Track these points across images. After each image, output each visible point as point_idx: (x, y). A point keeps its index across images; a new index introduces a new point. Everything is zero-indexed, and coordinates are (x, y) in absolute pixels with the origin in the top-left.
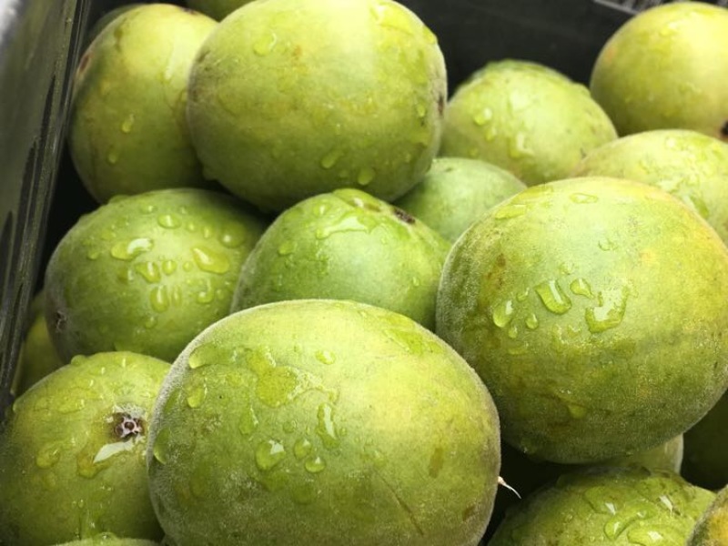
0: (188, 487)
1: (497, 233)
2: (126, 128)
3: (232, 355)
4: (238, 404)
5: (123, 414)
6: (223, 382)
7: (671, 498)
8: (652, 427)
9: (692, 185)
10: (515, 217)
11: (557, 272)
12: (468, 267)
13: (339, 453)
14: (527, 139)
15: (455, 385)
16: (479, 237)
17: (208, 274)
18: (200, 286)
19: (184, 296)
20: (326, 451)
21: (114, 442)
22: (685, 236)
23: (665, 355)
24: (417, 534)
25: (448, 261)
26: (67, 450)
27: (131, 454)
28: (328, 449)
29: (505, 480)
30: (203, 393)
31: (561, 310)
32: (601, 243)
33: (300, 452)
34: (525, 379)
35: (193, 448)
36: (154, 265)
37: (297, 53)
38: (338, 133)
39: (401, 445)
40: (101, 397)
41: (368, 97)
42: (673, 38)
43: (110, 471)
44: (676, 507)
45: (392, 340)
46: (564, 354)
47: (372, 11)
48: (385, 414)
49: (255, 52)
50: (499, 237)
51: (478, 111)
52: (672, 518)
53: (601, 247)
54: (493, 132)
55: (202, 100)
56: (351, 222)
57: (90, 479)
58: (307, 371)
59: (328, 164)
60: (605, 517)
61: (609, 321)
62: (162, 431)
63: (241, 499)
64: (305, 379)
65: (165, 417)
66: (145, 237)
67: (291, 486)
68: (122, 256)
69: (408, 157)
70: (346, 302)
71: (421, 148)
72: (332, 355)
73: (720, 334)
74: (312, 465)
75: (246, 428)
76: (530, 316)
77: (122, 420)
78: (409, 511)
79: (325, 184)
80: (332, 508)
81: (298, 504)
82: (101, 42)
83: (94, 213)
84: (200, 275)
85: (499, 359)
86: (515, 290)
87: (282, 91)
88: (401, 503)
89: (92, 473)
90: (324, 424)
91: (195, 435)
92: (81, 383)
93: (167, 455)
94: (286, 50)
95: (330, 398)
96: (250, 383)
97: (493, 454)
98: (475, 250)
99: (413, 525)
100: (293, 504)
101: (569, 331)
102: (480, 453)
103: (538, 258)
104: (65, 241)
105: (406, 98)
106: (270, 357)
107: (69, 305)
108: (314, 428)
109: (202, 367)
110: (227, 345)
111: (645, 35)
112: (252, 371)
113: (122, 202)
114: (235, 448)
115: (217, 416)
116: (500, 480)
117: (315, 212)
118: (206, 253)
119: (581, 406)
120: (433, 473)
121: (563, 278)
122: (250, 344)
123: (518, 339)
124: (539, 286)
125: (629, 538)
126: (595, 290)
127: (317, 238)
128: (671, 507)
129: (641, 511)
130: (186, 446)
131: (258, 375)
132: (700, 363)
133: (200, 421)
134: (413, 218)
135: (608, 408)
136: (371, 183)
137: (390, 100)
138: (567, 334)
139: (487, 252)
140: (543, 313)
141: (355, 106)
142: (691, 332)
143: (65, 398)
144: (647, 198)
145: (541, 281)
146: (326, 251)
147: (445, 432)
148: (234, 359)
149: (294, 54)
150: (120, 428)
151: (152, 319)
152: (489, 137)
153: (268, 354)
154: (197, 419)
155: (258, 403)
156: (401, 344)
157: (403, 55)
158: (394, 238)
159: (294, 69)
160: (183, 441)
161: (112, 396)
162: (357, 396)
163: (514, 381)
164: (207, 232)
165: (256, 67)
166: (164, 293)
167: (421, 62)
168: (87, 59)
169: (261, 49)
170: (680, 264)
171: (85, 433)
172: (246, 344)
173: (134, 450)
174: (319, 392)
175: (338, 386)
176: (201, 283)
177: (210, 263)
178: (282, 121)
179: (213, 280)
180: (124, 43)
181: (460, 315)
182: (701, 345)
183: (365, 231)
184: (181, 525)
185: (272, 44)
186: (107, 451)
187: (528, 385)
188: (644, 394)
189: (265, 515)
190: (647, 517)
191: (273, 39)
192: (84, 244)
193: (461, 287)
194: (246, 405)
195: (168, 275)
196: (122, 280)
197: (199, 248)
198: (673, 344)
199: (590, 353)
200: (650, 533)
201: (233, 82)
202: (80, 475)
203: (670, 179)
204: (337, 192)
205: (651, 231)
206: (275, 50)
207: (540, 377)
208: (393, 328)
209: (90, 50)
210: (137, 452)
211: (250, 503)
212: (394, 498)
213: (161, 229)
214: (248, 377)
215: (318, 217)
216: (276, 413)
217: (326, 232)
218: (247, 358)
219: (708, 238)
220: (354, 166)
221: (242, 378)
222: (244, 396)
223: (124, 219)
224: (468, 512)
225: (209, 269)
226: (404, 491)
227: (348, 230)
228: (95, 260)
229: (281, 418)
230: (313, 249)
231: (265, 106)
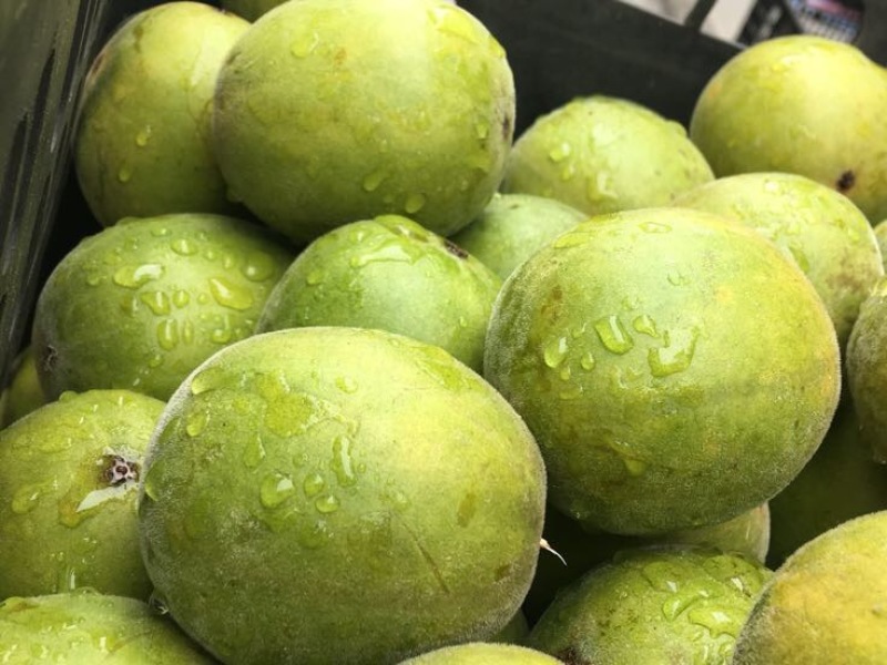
0: (181, 528)
1: (555, 262)
2: (141, 141)
3: (241, 379)
4: (244, 432)
5: (116, 457)
6: (228, 408)
7: (743, 578)
8: (722, 492)
9: (793, 234)
10: (577, 245)
11: (620, 306)
12: (521, 300)
13: (356, 492)
14: (610, 180)
15: (494, 427)
16: (535, 268)
17: (226, 310)
18: (216, 323)
19: (196, 332)
20: (340, 488)
21: (103, 488)
22: (768, 275)
23: (738, 406)
24: (441, 592)
25: (499, 297)
26: (48, 493)
27: (124, 502)
28: (343, 487)
29: (549, 543)
30: (204, 421)
31: (621, 349)
32: (671, 276)
33: (311, 489)
34: (577, 428)
35: (191, 480)
36: (163, 294)
37: (341, 56)
38: (383, 150)
39: (428, 487)
40: (92, 436)
41: (420, 111)
42: (786, 74)
43: (96, 520)
44: (747, 588)
45: (425, 371)
46: (623, 400)
47: (430, 13)
48: (410, 451)
49: (293, 54)
50: (557, 266)
51: (554, 146)
52: (742, 600)
53: (670, 280)
54: (571, 170)
55: (230, 108)
56: (394, 250)
57: (72, 528)
58: (325, 399)
59: (371, 186)
60: (664, 595)
61: (675, 364)
62: (156, 465)
63: (240, 541)
64: (321, 408)
65: (161, 448)
66: (154, 263)
67: (297, 527)
68: (126, 283)
69: (465, 184)
70: (377, 331)
71: (480, 175)
72: (355, 383)
73: (803, 388)
74: (323, 504)
75: (251, 459)
76: (585, 355)
77: (114, 463)
78: (434, 564)
79: (366, 209)
80: (345, 554)
81: (306, 548)
82: (118, 40)
83: (98, 235)
84: (217, 310)
85: (549, 405)
86: (571, 325)
87: (321, 100)
88: (424, 553)
89: (76, 521)
90: (340, 459)
91: (193, 466)
92: (69, 421)
93: (160, 491)
94: (329, 52)
95: (349, 430)
96: (259, 410)
97: (534, 508)
98: (529, 281)
99: (436, 581)
100: (299, 549)
101: (629, 373)
102: (518, 505)
103: (598, 291)
104: (63, 264)
105: (464, 115)
106: (284, 383)
107: (62, 338)
108: (327, 462)
109: (206, 392)
110: (235, 370)
111: (755, 69)
112: (263, 397)
113: (132, 224)
114: (237, 481)
115: (219, 446)
116: (544, 543)
117: (352, 238)
118: (225, 286)
119: (639, 461)
120: (463, 522)
121: (626, 314)
122: (262, 367)
123: (571, 381)
124: (598, 322)
125: (689, 617)
126: (661, 328)
127: (351, 267)
128: (741, 588)
129: (706, 590)
130: (181, 480)
131: (268, 402)
132: (777, 419)
133: (199, 451)
134: (466, 252)
135: (671, 465)
136: (419, 212)
137: (446, 116)
138: (627, 378)
139: (542, 283)
140: (601, 352)
141: (404, 121)
142: (768, 383)
143: (49, 436)
144: (727, 232)
145: (601, 316)
146: (361, 282)
147: (479, 477)
148: (242, 383)
149: (337, 58)
150: (109, 471)
151: (158, 358)
152: (566, 176)
153: (282, 378)
154: (196, 450)
155: (267, 433)
156: (435, 376)
157: (464, 66)
158: (441, 272)
159: (336, 74)
160: (179, 474)
161: (104, 436)
162: (380, 429)
163: (565, 430)
164: (228, 262)
165: (293, 70)
166: (174, 327)
167: (485, 75)
168: (100, 62)
169: (299, 51)
170: (760, 305)
171: (69, 476)
172: (256, 367)
173: (127, 497)
174: (336, 423)
175: (358, 417)
176: (217, 319)
177: (229, 297)
178: (320, 134)
179: (231, 316)
180: (143, 42)
181: (508, 355)
182: (779, 398)
183: (407, 261)
184: (171, 573)
185: (313, 46)
186: (93, 498)
187: (581, 435)
188: (713, 450)
189: (267, 560)
190: (713, 597)
191: (314, 40)
192: (84, 267)
193: (511, 324)
194: (252, 433)
195: (179, 307)
196: (126, 310)
197: (219, 279)
198: (746, 395)
199: (652, 400)
200: (715, 614)
201: (267, 87)
202: (61, 523)
203: (767, 226)
204: (380, 218)
205: (729, 268)
206: (315, 52)
207: (594, 427)
208: (428, 359)
209: (105, 51)
210: (129, 500)
211: (251, 546)
212: (417, 548)
213: (174, 255)
214: (257, 403)
215: (354, 243)
216: (287, 443)
217: (363, 260)
218: (258, 383)
219: (796, 280)
220: (401, 190)
221: (250, 405)
222: (251, 424)
223: (132, 242)
224: (502, 572)
225: (227, 304)
226: (426, 540)
227: (388, 260)
228: (95, 287)
229: (292, 448)
230: (347, 279)
231: (302, 116)
